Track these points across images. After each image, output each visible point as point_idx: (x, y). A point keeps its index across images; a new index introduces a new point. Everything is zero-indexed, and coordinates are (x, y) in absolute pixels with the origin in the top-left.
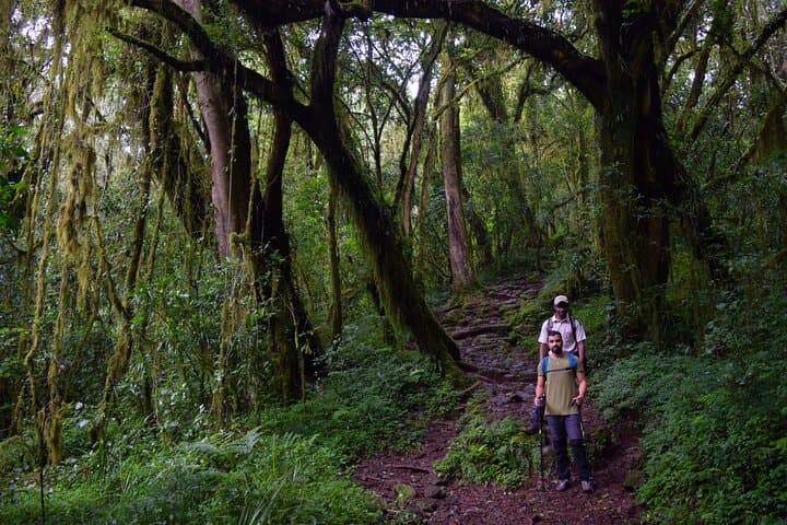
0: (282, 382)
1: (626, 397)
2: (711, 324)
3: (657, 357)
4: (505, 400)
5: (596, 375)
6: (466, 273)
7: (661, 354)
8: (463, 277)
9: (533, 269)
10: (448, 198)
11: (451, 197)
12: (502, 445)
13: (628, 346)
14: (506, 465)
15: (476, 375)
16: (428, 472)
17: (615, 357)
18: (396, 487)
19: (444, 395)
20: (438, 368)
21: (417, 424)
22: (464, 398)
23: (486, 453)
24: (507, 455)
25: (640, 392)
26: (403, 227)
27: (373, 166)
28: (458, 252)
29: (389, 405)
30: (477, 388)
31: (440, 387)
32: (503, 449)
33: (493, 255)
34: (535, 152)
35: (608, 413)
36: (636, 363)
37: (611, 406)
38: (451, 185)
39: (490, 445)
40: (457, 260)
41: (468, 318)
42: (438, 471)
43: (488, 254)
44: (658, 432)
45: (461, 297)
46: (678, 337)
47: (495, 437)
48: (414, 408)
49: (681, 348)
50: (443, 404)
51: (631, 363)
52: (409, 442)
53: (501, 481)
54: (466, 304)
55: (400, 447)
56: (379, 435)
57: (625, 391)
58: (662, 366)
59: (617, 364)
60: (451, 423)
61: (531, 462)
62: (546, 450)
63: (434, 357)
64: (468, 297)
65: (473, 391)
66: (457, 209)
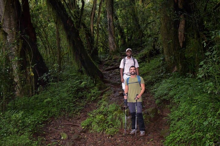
0: (29, 87)
1: (166, 95)
2: (202, 63)
3: (179, 79)
4: (118, 95)
5: (156, 85)
6: (114, 47)
7: (181, 77)
8: (113, 48)
9: (140, 47)
10: (108, 19)
11: (109, 19)
12: (110, 115)
13: (168, 74)
14: (111, 124)
15: (109, 85)
16: (79, 126)
17: (163, 78)
18: (61, 134)
19: (94, 93)
20: (93, 82)
21: (81, 104)
22: (102, 94)
23: (103, 119)
24: (112, 120)
25: (171, 93)
26: (90, 29)
27: (80, 6)
28: (111, 39)
29: (70, 97)
30: (108, 90)
31: (93, 89)
32: (110, 117)
33: (126, 41)
34: (143, 5)
35: (157, 101)
36: (171, 80)
37: (159, 98)
38: (109, 15)
39: (105, 115)
40: (111, 42)
41: (114, 63)
42: (83, 126)
43: (125, 41)
44: (176, 112)
45: (112, 56)
46: (189, 70)
47: (108, 111)
48: (81, 98)
49: (188, 75)
50: (93, 96)
51: (169, 81)
52: (75, 112)
53: (107, 131)
54: (113, 58)
55: (70, 115)
56: (63, 110)
57: (165, 92)
58: (181, 82)
59: (164, 81)
60: (95, 104)
61: (122, 123)
62: (129, 117)
63: (92, 77)
64: (115, 56)
65: (106, 91)
66: (111, 23)
